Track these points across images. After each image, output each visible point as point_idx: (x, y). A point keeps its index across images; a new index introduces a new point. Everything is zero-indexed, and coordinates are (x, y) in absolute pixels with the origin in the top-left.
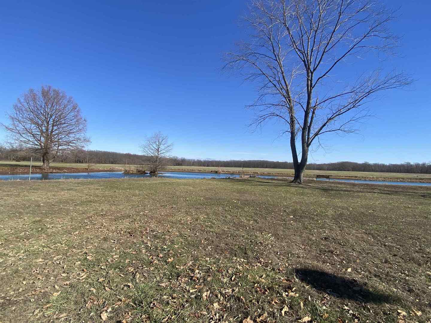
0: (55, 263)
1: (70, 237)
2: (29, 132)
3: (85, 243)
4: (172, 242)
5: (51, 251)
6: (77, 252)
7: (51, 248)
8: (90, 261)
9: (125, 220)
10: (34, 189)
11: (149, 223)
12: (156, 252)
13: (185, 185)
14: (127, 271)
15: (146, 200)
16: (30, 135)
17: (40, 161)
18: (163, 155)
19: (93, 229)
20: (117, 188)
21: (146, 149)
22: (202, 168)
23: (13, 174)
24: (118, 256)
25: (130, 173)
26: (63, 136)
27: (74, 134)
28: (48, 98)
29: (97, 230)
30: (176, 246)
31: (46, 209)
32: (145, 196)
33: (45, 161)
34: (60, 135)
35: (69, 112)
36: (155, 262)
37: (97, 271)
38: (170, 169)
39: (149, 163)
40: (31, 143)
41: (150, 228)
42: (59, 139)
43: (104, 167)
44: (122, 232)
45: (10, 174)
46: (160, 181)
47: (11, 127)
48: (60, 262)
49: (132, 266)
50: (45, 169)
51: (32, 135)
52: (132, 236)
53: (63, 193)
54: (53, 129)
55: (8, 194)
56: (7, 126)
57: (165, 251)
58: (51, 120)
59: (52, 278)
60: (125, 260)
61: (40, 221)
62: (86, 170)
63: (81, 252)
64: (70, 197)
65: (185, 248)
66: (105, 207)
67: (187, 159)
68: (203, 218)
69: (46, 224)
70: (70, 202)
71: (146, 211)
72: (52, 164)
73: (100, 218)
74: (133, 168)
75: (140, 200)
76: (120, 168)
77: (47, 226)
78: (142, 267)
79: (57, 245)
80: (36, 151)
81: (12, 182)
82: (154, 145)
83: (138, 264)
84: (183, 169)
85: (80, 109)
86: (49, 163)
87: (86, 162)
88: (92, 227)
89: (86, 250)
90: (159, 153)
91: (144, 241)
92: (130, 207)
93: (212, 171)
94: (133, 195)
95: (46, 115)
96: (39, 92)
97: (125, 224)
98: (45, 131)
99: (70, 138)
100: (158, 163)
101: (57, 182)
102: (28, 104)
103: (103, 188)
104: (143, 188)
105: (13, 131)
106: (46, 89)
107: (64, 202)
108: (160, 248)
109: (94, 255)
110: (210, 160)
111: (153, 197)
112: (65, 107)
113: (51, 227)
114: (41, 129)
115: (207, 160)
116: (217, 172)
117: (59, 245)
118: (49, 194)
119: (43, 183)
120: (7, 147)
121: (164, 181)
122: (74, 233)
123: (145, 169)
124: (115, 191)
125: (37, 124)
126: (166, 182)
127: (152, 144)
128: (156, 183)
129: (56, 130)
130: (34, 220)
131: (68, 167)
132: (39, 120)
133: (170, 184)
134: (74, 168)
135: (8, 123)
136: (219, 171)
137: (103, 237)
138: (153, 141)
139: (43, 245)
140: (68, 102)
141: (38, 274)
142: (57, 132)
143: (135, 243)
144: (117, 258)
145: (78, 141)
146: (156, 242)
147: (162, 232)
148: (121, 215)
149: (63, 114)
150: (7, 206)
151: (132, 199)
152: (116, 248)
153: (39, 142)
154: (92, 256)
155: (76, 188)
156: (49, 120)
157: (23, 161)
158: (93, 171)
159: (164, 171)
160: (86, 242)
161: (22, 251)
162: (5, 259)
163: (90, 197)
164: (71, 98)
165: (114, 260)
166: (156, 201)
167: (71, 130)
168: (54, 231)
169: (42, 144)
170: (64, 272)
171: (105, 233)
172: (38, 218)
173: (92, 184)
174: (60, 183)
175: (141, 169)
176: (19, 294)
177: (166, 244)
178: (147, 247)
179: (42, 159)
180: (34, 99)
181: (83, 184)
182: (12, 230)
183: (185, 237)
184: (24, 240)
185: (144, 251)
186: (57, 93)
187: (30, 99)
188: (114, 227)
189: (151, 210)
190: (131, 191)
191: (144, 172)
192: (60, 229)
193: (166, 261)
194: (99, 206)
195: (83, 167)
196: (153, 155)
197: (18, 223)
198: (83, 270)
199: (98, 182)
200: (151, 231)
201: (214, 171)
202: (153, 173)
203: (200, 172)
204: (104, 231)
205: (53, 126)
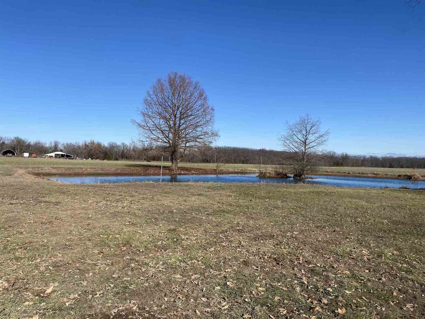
0: (193, 282)
1: (206, 254)
2: (158, 128)
3: (222, 264)
4: (341, 284)
5: (188, 267)
6: (215, 274)
7: (188, 264)
8: (231, 289)
9: (267, 241)
10: (166, 193)
11: (301, 250)
12: (315, 294)
13: (351, 197)
14: (278, 312)
15: (292, 216)
16: (159, 131)
17: (168, 161)
18: (312, 150)
19: (230, 248)
20: (252, 195)
21: (288, 142)
22: (380, 170)
23: (145, 175)
24: (264, 289)
25: (266, 177)
26: (190, 131)
27: (202, 128)
28: (174, 86)
29: (235, 250)
30: (347, 292)
31: (179, 216)
32: (292, 210)
33: (174, 161)
34: (188, 129)
35: (196, 100)
36: (317, 309)
37: (241, 304)
38: (325, 172)
39: (292, 163)
40: (161, 141)
41: (304, 257)
42: (186, 135)
43: (234, 168)
44: (266, 257)
45: (143, 175)
46: (310, 189)
47: (142, 124)
48: (198, 283)
49: (284, 308)
50: (173, 170)
51: (162, 131)
52: (279, 264)
53: (193, 199)
54: (180, 123)
55: (143, 197)
56: (139, 123)
57: (330, 295)
58: (178, 113)
59: (192, 300)
60: (274, 296)
61: (174, 230)
62: (214, 172)
63: (220, 275)
64: (201, 204)
65: (364, 298)
66: (241, 220)
67: (350, 155)
68: (390, 254)
69: (180, 235)
70: (203, 211)
71: (294, 232)
72: (180, 165)
73: (237, 234)
74: (270, 169)
75: (284, 216)
76: (254, 169)
77: (182, 237)
78: (298, 311)
79: (193, 261)
80: (165, 149)
81: (146, 184)
82: (300, 136)
83: (292, 306)
84: (346, 172)
85: (207, 96)
86: (177, 163)
87: (214, 162)
88: (228, 244)
89: (224, 273)
90: (307, 148)
91: (297, 274)
92: (272, 223)
93: (399, 176)
94: (275, 208)
95: (173, 107)
96: (166, 81)
97: (268, 247)
98: (172, 125)
99: (197, 133)
100: (305, 163)
101: (186, 186)
102: (157, 97)
103: (236, 195)
104: (287, 198)
105: (144, 128)
106: (172, 76)
107: (196, 210)
108: (321, 290)
109: (235, 281)
110: (395, 156)
111: (303, 212)
112: (191, 95)
113: (186, 239)
114: (169, 123)
115: (388, 156)
116: (411, 178)
117: (196, 261)
118: (180, 199)
119: (174, 186)
120: (139, 146)
121: (316, 190)
122: (210, 249)
123: (287, 171)
124: (251, 200)
125: (165, 118)
126: (321, 192)
127: (296, 134)
128: (304, 193)
129: (183, 124)
130: (169, 228)
131: (195, 167)
132: (167, 114)
133: (326, 194)
134: (201, 169)
135: (140, 119)
136: (414, 175)
137: (243, 260)
138: (297, 130)
139: (180, 258)
140: (194, 89)
141: (178, 292)
142: (184, 126)
143: (285, 276)
144: (263, 291)
145: (205, 136)
146: (314, 280)
147: (322, 266)
148: (262, 233)
149: (190, 104)
150: (144, 210)
151: (274, 212)
152: (261, 277)
153: (168, 139)
154: (232, 282)
155: (206, 193)
156: (176, 112)
157: (153, 160)
158: (222, 173)
159: (315, 175)
160: (224, 263)
161: (161, 263)
162: (146, 268)
163: (222, 206)
164: (197, 83)
165: (259, 293)
166: (308, 219)
167: (198, 123)
168: (189, 243)
169: (171, 141)
170: (203, 296)
171: (245, 254)
172: (172, 227)
173: (223, 189)
174: (190, 186)
175: (281, 171)
176: (162, 311)
177: (330, 285)
178: (302, 284)
179: (170, 159)
180: (162, 91)
181: (214, 189)
182: (150, 237)
183: (362, 280)
184: (162, 250)
185: (298, 289)
186: (183, 79)
187: (158, 90)
188: (255, 249)
189: (302, 231)
190: (272, 202)
191: (285, 175)
192: (195, 242)
193: (333, 312)
194: (234, 219)
195: (211, 168)
196: (297, 150)
197: (155, 230)
198: (224, 298)
199: (230, 187)
200: (306, 262)
201: (405, 176)
202: (299, 177)
203: (376, 177)
204: (243, 252)
205: (180, 119)
